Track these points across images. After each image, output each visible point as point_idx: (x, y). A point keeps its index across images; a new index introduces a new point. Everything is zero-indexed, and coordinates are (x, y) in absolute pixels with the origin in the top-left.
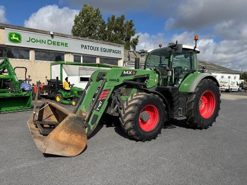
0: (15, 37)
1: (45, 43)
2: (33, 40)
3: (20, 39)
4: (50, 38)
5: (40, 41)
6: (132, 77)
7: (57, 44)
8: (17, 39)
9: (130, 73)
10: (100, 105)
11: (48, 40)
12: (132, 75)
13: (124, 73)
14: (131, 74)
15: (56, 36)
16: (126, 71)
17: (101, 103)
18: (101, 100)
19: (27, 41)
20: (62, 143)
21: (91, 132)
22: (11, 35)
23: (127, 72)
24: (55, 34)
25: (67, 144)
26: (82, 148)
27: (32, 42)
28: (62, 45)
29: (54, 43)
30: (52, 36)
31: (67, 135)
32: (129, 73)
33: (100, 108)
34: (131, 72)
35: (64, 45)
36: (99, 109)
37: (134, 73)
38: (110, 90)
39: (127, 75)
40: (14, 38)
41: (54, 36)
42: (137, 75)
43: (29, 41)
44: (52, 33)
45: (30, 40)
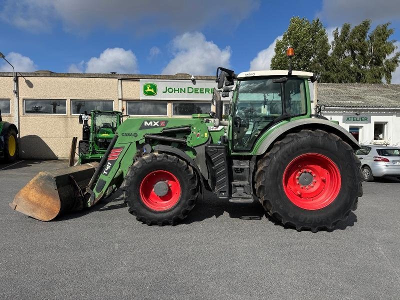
0: (150, 88)
1: (184, 92)
2: (171, 90)
3: (155, 90)
4: (191, 84)
5: (178, 90)
6: (159, 131)
7: (200, 91)
8: (152, 91)
9: (156, 124)
10: (108, 167)
11: (188, 88)
12: (160, 127)
13: (145, 125)
14: (158, 125)
15: (199, 81)
16: (148, 122)
17: (109, 165)
18: (110, 162)
19: (164, 92)
20: (33, 203)
21: (96, 202)
22: (145, 88)
23: (151, 123)
24: (199, 78)
25: (38, 205)
26: (54, 213)
27: (169, 92)
28: (207, 92)
29: (196, 91)
30: (194, 81)
31: (38, 196)
32: (153, 124)
33: (108, 171)
34: (158, 122)
35: (210, 92)
36: (106, 173)
37: (163, 123)
38: (123, 148)
39: (150, 127)
40: (149, 90)
41: (196, 81)
42: (168, 126)
43: (166, 92)
44: (193, 78)
45: (167, 90)
